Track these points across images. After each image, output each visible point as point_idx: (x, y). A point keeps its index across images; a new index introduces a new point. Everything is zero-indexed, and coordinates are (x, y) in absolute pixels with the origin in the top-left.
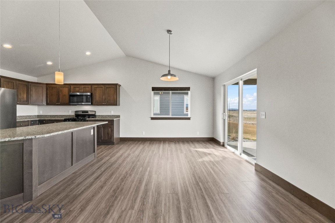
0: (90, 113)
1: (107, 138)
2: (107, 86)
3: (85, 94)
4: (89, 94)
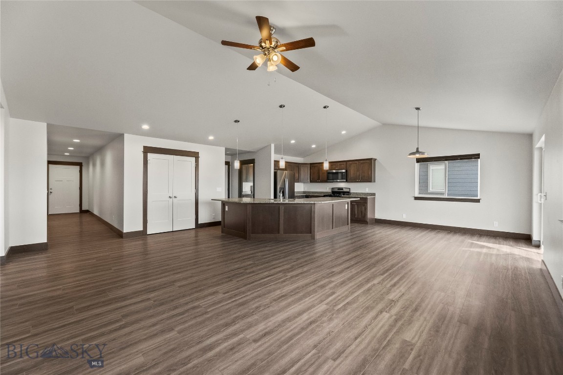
0: (345, 190)
1: (360, 217)
2: (361, 162)
3: (340, 171)
4: (344, 171)
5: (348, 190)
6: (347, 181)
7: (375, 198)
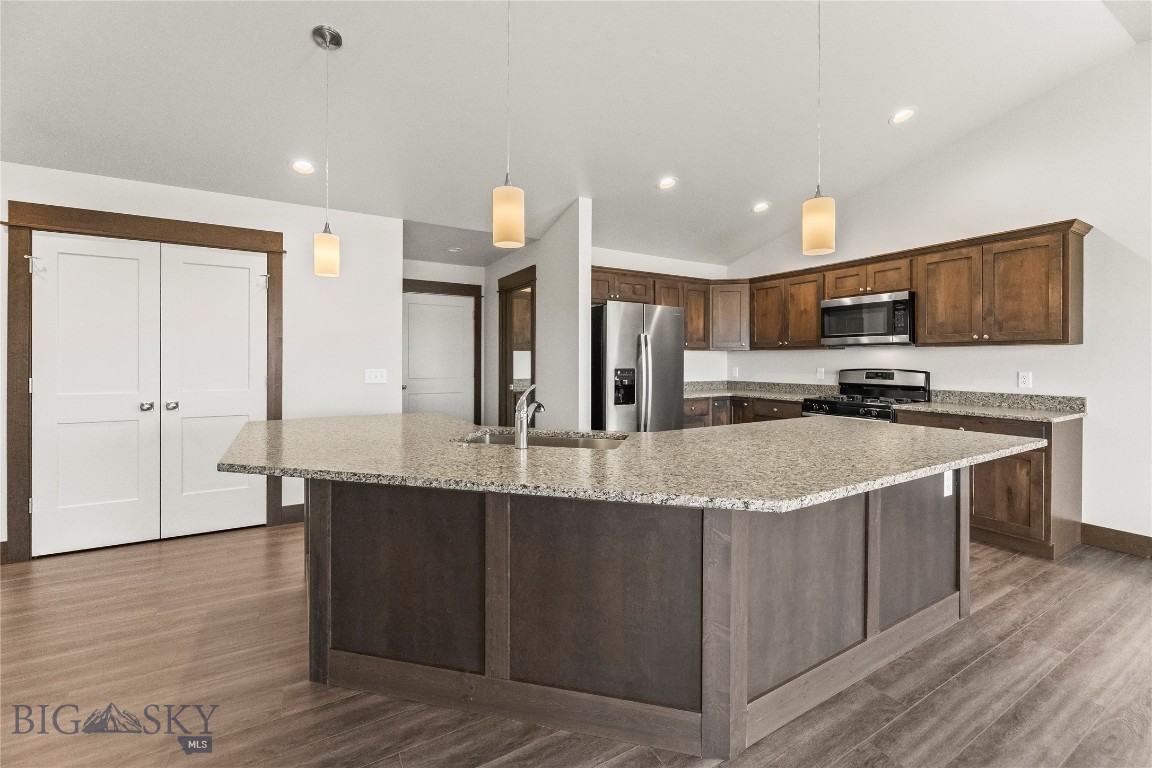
2: (999, 246)
5: (920, 380)
6: (914, 340)
7: (1081, 419)
